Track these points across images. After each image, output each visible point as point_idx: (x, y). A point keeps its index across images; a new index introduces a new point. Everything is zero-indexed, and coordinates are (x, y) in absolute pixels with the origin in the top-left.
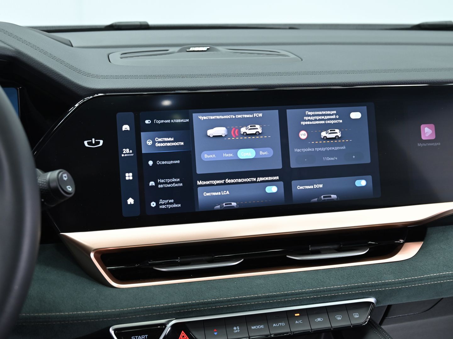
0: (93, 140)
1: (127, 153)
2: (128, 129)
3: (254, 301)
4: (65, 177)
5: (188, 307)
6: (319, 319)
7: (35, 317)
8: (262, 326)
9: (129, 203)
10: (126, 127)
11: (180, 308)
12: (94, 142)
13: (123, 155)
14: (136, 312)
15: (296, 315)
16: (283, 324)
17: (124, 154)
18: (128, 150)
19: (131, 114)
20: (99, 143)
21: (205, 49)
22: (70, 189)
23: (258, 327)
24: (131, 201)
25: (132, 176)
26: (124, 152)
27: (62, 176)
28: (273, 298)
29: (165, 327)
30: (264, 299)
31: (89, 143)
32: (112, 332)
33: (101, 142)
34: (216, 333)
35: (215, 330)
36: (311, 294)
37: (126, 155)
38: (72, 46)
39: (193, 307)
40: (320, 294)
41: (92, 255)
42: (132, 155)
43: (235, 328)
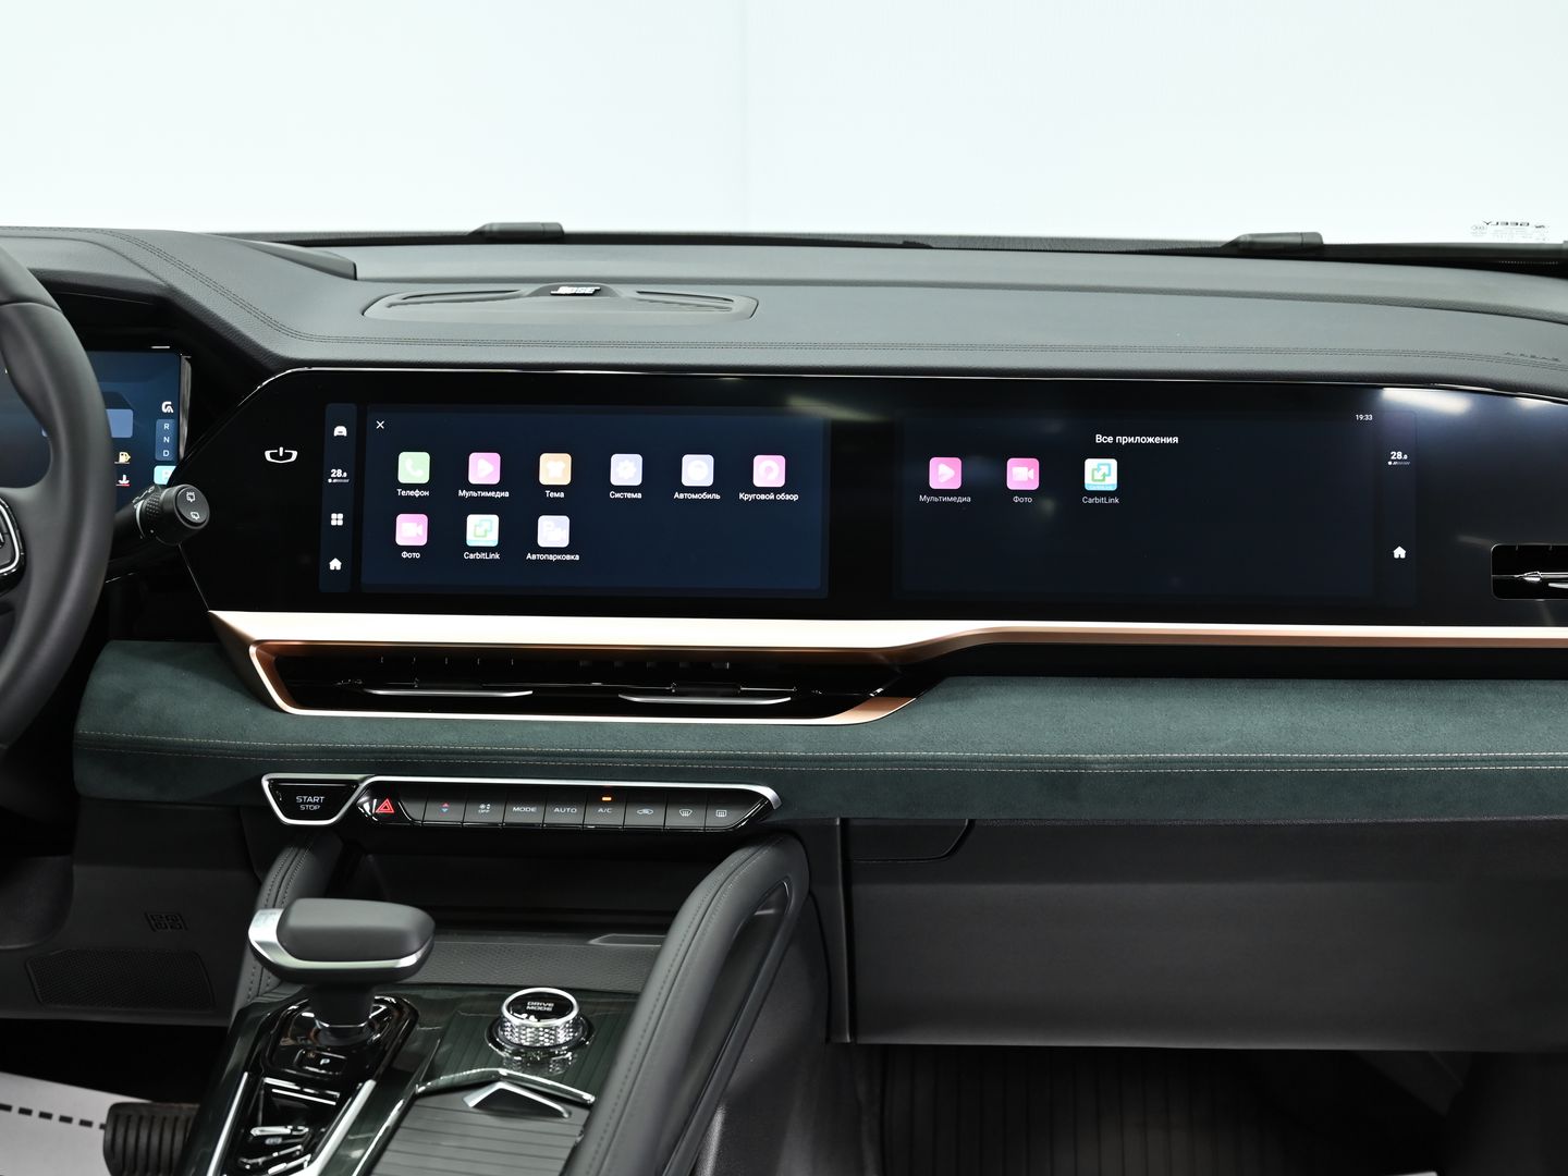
0: (281, 449)
1: (337, 478)
2: (345, 434)
3: (521, 758)
4: (192, 497)
5: (398, 755)
6: (646, 811)
7: (141, 741)
8: (533, 809)
9: (332, 568)
10: (341, 431)
11: (383, 755)
12: (281, 454)
13: (330, 481)
14: (306, 752)
15: (604, 799)
16: (574, 810)
17: (333, 478)
18: (340, 471)
19: (353, 407)
20: (290, 455)
21: (589, 290)
22: (195, 517)
23: (525, 809)
24: (335, 564)
25: (343, 519)
26: (333, 475)
27: (185, 493)
28: (557, 759)
29: (358, 786)
30: (539, 758)
31: (272, 455)
32: (265, 784)
33: (295, 454)
34: (445, 810)
35: (446, 805)
36: (630, 760)
37: (335, 481)
38: (355, 278)
39: (407, 756)
40: (648, 761)
41: (253, 650)
42: (345, 481)
43: (483, 806)
